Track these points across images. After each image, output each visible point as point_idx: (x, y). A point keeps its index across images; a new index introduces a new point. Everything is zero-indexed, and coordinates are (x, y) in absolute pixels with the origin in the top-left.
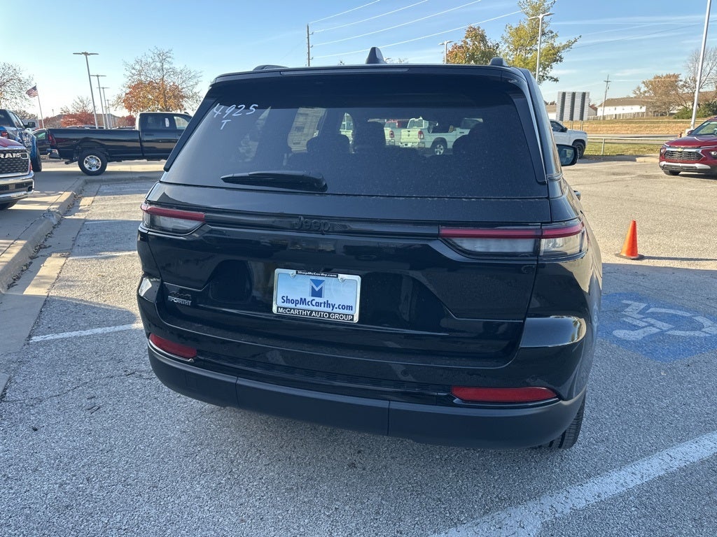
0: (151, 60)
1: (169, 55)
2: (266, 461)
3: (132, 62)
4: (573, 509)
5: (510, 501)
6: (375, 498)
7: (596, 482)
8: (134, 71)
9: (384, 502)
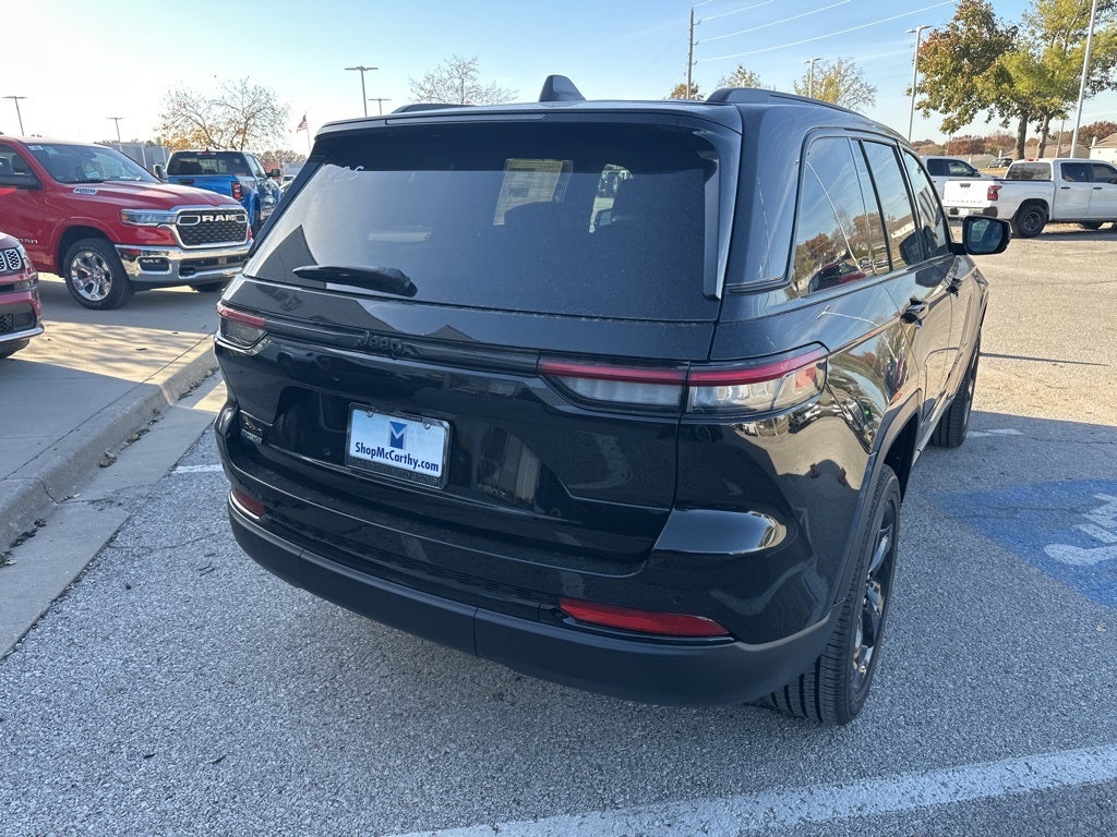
0: (445, 75)
1: (472, 66)
2: (385, 671)
3: (421, 79)
4: (804, 820)
5: (709, 789)
6: (507, 747)
7: (868, 785)
8: (422, 93)
9: (516, 756)
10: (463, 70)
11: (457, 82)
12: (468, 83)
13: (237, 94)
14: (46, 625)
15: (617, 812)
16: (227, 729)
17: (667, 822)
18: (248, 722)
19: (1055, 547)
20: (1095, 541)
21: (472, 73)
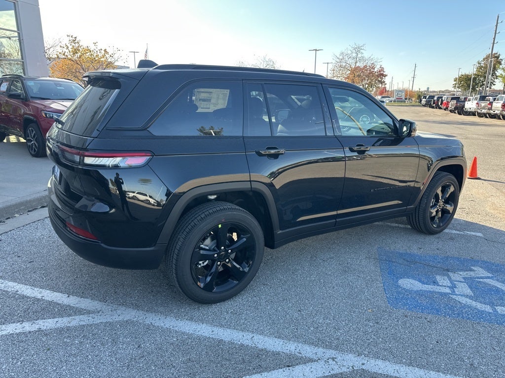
0: (349, 52)
1: (362, 48)
3: (338, 54)
4: (151, 323)
7: (187, 323)
10: (358, 50)
11: (354, 55)
12: (360, 55)
13: (261, 61)
15: (104, 303)
16: (43, 256)
17: (112, 310)
18: (49, 256)
19: (408, 280)
20: (435, 283)
21: (362, 51)
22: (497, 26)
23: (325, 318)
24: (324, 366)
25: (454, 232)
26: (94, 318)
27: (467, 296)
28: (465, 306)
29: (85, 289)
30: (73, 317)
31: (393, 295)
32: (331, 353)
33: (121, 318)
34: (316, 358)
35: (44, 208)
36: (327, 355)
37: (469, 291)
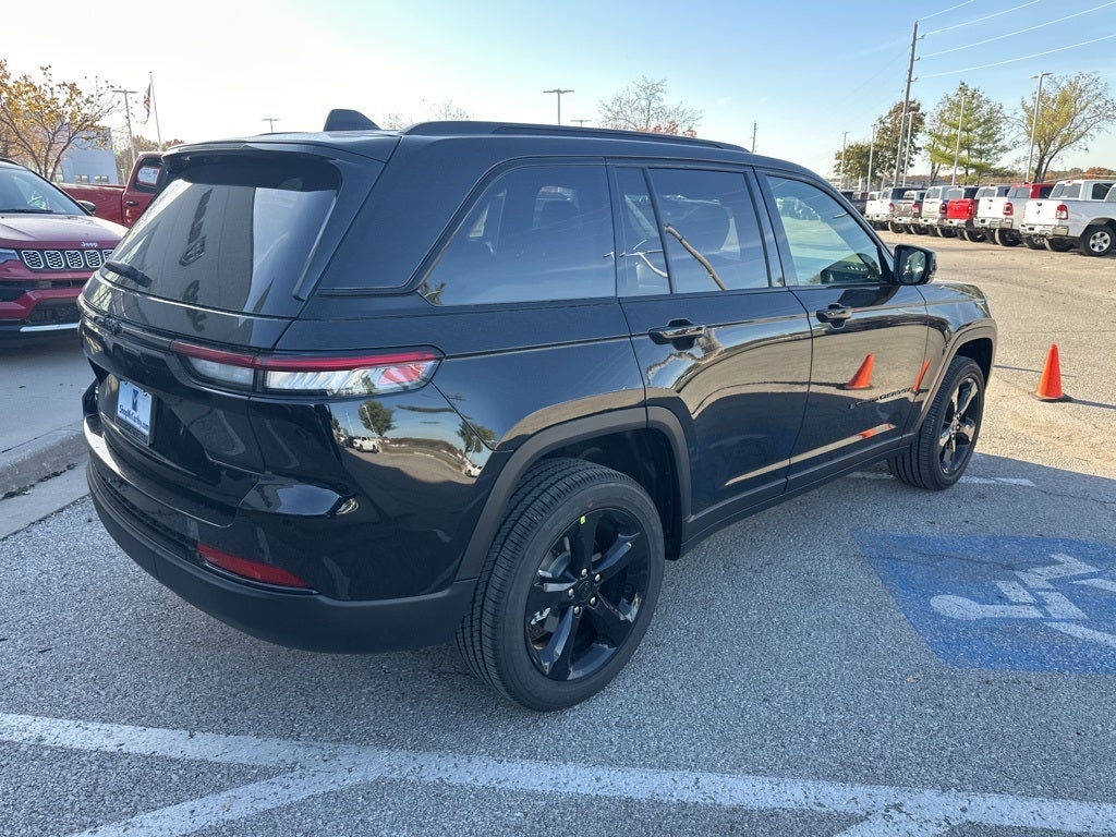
1: (660, 88)
3: (609, 102)
4: (441, 780)
8: (610, 115)
10: (651, 91)
11: (644, 103)
12: (655, 104)
14: (12, 540)
15: (294, 742)
16: (70, 630)
17: (326, 758)
18: (87, 628)
19: (948, 597)
20: (1002, 598)
21: (658, 94)
22: (914, 45)
23: (829, 710)
24: (887, 830)
25: (977, 480)
26: (287, 787)
27: (1077, 622)
28: (1086, 645)
29: (227, 709)
30: (231, 793)
31: (936, 637)
32: (884, 794)
33: (357, 777)
34: (860, 812)
35: (15, 498)
36: (881, 802)
37: (1074, 611)
